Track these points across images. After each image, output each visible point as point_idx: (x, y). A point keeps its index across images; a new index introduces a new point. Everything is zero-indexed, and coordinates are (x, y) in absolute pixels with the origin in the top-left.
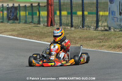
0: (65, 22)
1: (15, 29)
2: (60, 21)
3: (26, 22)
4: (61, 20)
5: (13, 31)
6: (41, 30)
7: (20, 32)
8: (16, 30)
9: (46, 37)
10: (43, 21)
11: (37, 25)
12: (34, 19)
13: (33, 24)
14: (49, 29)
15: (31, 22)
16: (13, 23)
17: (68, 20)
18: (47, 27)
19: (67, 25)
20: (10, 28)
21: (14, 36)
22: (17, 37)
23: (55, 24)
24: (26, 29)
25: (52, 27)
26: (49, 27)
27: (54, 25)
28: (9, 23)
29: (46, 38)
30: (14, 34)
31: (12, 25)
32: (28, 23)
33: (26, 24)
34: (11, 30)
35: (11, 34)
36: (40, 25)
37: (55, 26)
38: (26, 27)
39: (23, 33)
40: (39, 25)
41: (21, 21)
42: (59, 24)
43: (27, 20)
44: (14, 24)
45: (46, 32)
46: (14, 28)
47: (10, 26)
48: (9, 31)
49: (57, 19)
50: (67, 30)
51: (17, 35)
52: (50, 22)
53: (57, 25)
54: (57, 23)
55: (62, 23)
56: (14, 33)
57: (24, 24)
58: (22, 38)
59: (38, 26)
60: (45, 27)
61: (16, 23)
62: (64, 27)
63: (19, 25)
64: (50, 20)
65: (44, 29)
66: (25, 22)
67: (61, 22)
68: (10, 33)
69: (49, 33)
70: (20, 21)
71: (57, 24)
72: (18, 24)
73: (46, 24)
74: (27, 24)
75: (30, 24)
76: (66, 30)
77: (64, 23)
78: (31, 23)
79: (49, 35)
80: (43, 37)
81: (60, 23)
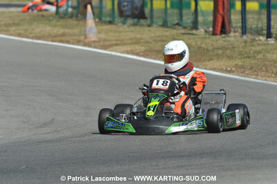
0: (254, 26)
1: (141, 39)
2: (242, 22)
3: (165, 25)
4: (245, 20)
5: (136, 43)
6: (199, 43)
7: (151, 45)
8: (142, 41)
9: (211, 59)
10: (205, 24)
11: (191, 32)
12: (184, 18)
13: (181, 27)
14: (217, 41)
15: (178, 24)
16: (135, 25)
17: (260, 23)
18: (214, 37)
19: (259, 33)
20: (128, 37)
21: (137, 54)
22: (144, 57)
23: (232, 29)
24: (165, 39)
25: (223, 35)
26: (218, 37)
27: (230, 31)
28: (125, 26)
29: (211, 62)
30: (138, 51)
31: (132, 28)
32: (169, 25)
33: (166, 29)
34: (130, 42)
35: (131, 51)
36: (198, 31)
37: (232, 34)
38: (166, 36)
39: (157, 49)
40: (194, 32)
41: (155, 20)
42: (240, 30)
43: (169, 19)
44: (138, 28)
45: (210, 48)
46: (138, 36)
47: (129, 31)
48: (125, 44)
49: (235, 18)
50: (259, 45)
51: (144, 52)
52: (220, 25)
53: (235, 32)
54: (236, 27)
55: (248, 27)
56: (138, 48)
57: (162, 29)
58: (155, 59)
59: (193, 34)
60: (207, 36)
61: (142, 25)
62: (252, 37)
63: (149, 31)
64: (220, 20)
65: (208, 41)
66: (163, 22)
67: (245, 27)
68: (129, 48)
69: (218, 49)
70: (152, 22)
71: (236, 29)
72: (147, 29)
73: (211, 29)
74: (168, 27)
75: (174, 29)
76: (255, 43)
77: (251, 28)
78: (177, 27)
79: (216, 55)
80: (203, 59)
81: (242, 27)
